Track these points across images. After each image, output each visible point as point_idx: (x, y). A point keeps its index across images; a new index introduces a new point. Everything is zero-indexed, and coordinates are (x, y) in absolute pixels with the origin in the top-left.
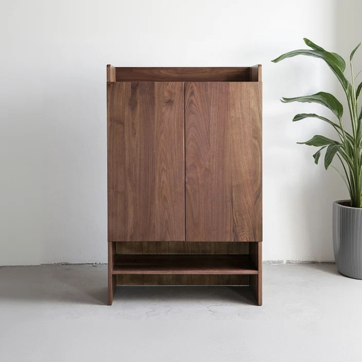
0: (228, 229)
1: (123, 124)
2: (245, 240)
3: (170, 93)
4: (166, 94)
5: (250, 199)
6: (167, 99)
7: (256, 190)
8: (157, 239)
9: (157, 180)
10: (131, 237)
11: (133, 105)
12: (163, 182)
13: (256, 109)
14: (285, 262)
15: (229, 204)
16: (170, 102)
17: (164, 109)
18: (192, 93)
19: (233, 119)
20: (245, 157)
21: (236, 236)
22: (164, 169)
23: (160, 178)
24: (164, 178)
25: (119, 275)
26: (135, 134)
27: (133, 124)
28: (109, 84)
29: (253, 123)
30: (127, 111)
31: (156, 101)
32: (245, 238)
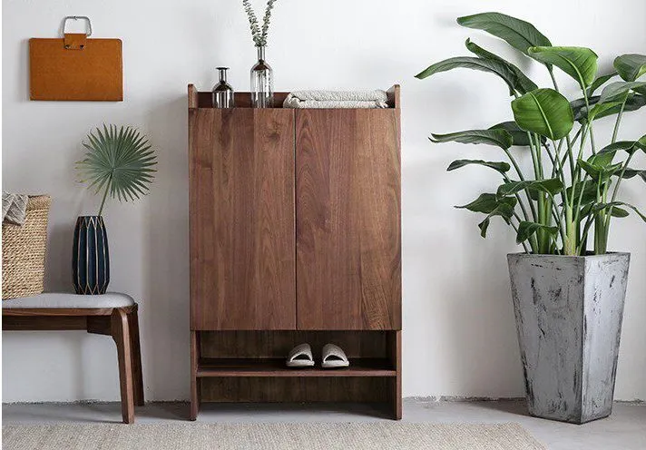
0: (356, 312)
1: (210, 166)
2: (378, 328)
3: (276, 124)
4: (270, 125)
5: (384, 271)
6: (271, 132)
7: (393, 257)
8: (259, 327)
9: (258, 246)
10: (222, 325)
11: (224, 140)
12: (266, 248)
13: (392, 146)
14: (438, 399)
15: (356, 278)
16: (275, 137)
17: (266, 147)
18: (305, 124)
19: (361, 160)
20: (377, 213)
21: (366, 322)
22: (266, 229)
23: (262, 244)
24: (267, 242)
25: (205, 378)
26: (227, 180)
27: (225, 166)
28: (191, 111)
29: (388, 165)
30: (216, 149)
31: (256, 134)
32: (378, 325)
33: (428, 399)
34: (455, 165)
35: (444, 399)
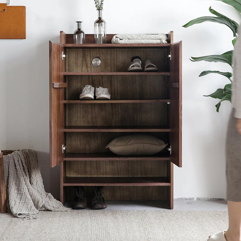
14: (195, 200)
33: (190, 199)
34: (204, 73)
35: (198, 199)
